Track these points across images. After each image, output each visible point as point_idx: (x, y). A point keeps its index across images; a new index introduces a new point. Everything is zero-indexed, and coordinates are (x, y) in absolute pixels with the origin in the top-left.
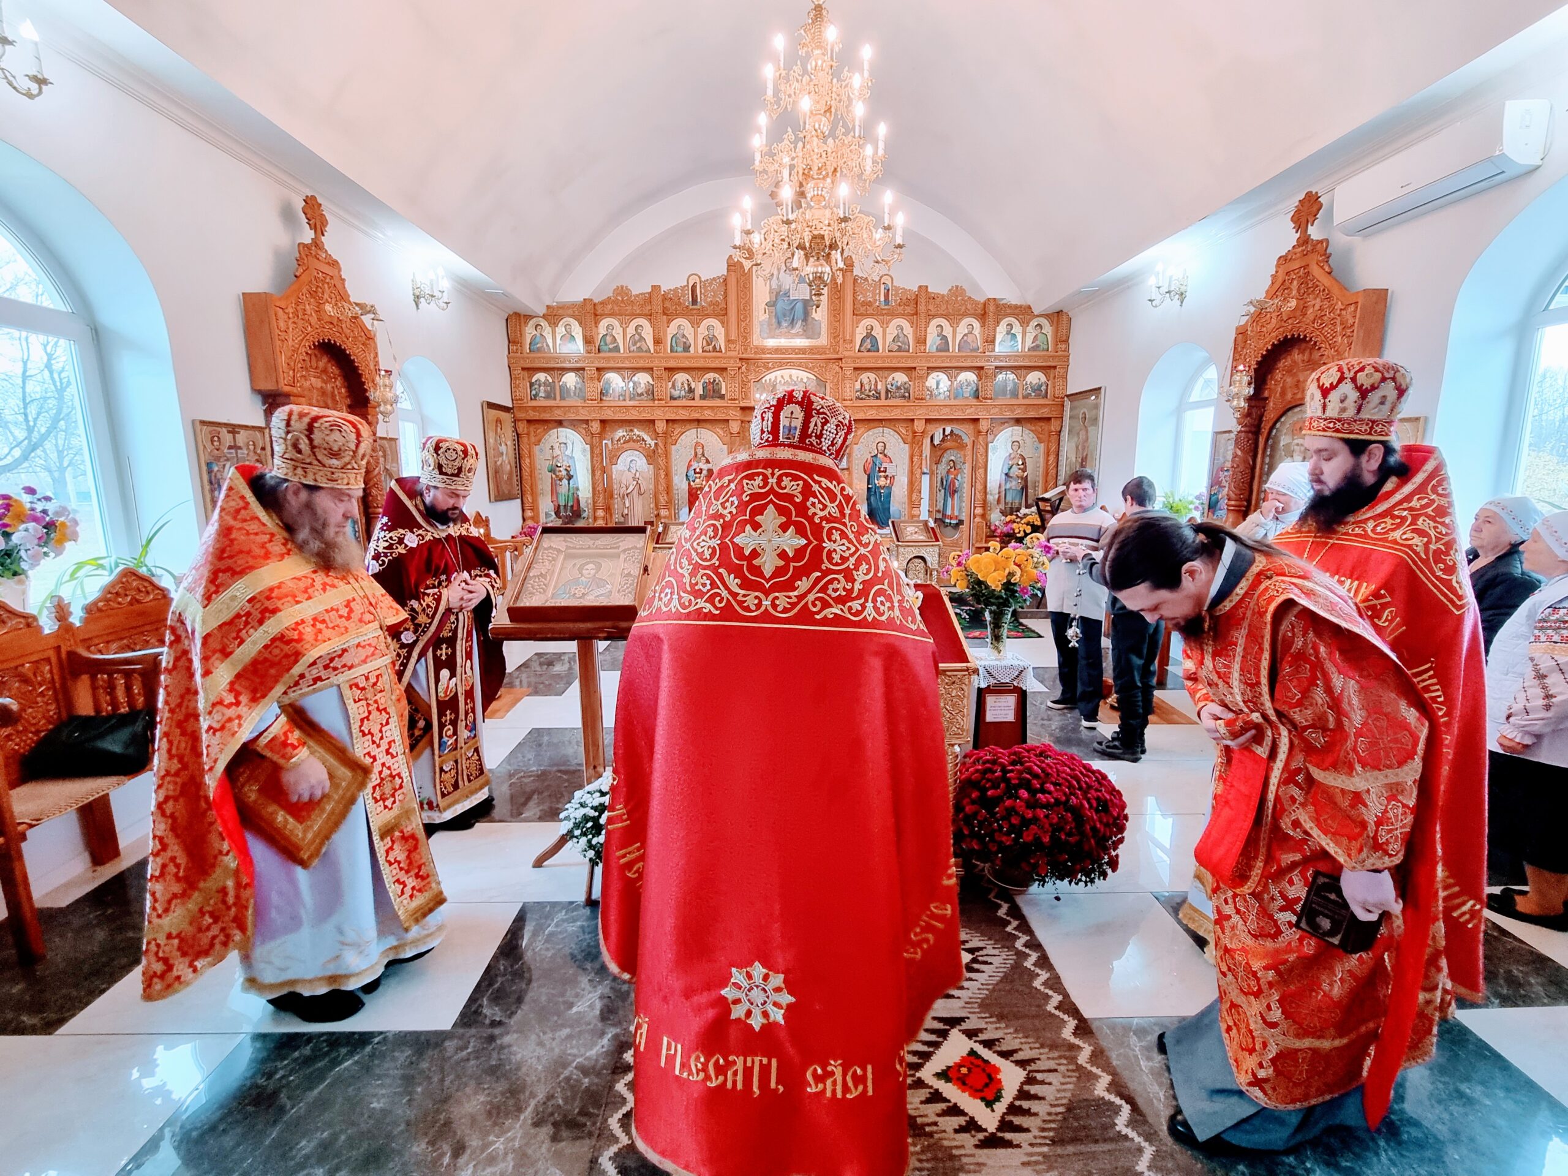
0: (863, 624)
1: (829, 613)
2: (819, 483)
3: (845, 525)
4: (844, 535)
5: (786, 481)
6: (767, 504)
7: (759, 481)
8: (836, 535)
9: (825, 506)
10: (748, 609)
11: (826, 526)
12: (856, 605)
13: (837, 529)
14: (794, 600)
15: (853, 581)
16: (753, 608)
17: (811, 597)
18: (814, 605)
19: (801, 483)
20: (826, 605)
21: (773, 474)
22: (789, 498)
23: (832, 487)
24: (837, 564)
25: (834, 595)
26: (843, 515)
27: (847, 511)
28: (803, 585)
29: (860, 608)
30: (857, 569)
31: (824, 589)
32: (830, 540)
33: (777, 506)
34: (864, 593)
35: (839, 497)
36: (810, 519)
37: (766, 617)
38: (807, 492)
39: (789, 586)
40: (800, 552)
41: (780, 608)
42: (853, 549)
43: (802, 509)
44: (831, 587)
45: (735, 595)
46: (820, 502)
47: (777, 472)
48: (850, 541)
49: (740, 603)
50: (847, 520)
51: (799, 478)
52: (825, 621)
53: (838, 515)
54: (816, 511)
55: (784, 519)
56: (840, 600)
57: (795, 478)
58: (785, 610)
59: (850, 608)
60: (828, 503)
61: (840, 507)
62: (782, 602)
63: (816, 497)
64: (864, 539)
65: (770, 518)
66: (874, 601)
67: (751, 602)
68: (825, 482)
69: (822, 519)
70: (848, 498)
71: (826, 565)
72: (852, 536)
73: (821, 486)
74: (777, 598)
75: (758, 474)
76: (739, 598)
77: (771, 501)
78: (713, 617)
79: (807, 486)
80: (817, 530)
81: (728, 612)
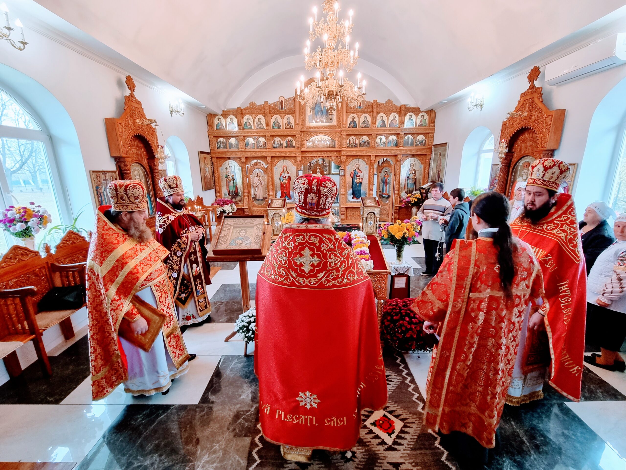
0: (344, 285)
1: (330, 284)
2: (325, 237)
3: (336, 251)
4: (335, 255)
5: (312, 238)
6: (305, 247)
7: (301, 237)
8: (332, 256)
9: (328, 246)
10: (300, 283)
11: (328, 253)
12: (340, 280)
13: (333, 253)
14: (317, 281)
15: (339, 271)
16: (302, 283)
17: (323, 279)
18: (325, 282)
19: (318, 238)
20: (329, 281)
21: (307, 235)
22: (314, 244)
23: (330, 237)
24: (333, 267)
25: (332, 278)
26: (335, 247)
27: (337, 245)
28: (321, 275)
29: (342, 280)
30: (340, 266)
31: (328, 276)
32: (330, 258)
33: (309, 248)
34: (343, 275)
35: (333, 240)
36: (322, 252)
37: (307, 286)
38: (321, 241)
39: (315, 276)
40: (319, 265)
41: (312, 283)
42: (339, 259)
43: (319, 248)
44: (331, 275)
45: (295, 279)
46: (326, 244)
47: (309, 234)
48: (338, 257)
49: (297, 281)
50: (337, 249)
51: (318, 236)
52: (329, 287)
53: (333, 248)
54: (324, 248)
55: (312, 252)
56: (334, 279)
57: (316, 236)
58: (314, 284)
59: (338, 281)
60: (329, 244)
61: (334, 244)
62: (313, 282)
63: (324, 243)
64: (344, 254)
65: (307, 252)
66: (347, 276)
67: (301, 281)
68: (327, 236)
69: (327, 251)
70: (336, 240)
71: (329, 268)
72: (338, 255)
73: (326, 238)
74: (311, 280)
75: (301, 235)
76: (297, 280)
77: (307, 246)
78: (288, 285)
79: (321, 239)
80: (325, 255)
81: (293, 284)
